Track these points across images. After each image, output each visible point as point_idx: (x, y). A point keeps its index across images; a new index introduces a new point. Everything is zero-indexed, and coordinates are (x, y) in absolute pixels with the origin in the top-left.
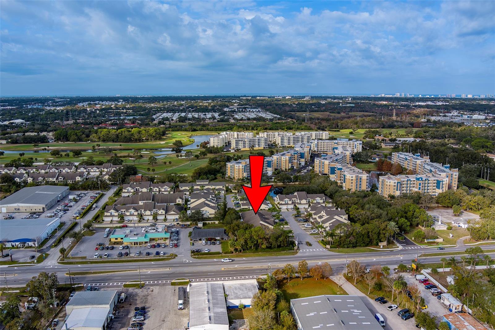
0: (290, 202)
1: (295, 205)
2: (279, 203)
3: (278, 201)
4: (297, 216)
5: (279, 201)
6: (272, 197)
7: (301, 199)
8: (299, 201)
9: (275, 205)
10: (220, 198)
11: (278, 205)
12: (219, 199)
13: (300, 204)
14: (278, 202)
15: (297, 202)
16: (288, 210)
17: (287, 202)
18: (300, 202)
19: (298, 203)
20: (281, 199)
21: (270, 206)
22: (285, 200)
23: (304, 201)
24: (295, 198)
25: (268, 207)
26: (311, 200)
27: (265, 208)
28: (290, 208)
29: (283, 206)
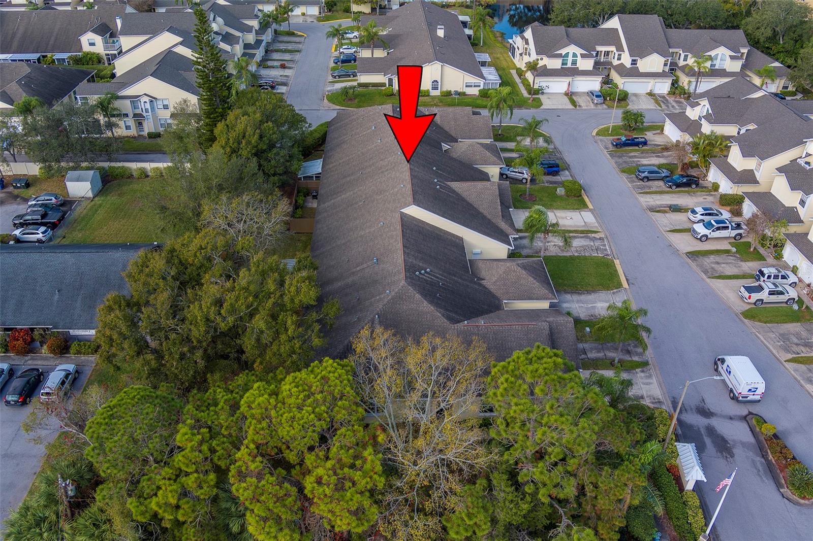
0: (587, 64)
1: (607, 81)
2: (532, 67)
3: (526, 52)
4: (625, 144)
5: (534, 56)
6: (503, 35)
7: (638, 51)
8: (626, 60)
9: (514, 72)
10: (292, 34)
11: (529, 76)
12: (286, 39)
13: (633, 72)
14: (526, 59)
15: (616, 62)
16: (574, 103)
17: (574, 63)
18: (634, 62)
19: (623, 71)
20: (544, 49)
21: (491, 75)
22: (563, 52)
23: (653, 62)
24: (610, 45)
25: (482, 83)
26: (686, 56)
27: (466, 86)
28: (584, 93)
29: (552, 80)
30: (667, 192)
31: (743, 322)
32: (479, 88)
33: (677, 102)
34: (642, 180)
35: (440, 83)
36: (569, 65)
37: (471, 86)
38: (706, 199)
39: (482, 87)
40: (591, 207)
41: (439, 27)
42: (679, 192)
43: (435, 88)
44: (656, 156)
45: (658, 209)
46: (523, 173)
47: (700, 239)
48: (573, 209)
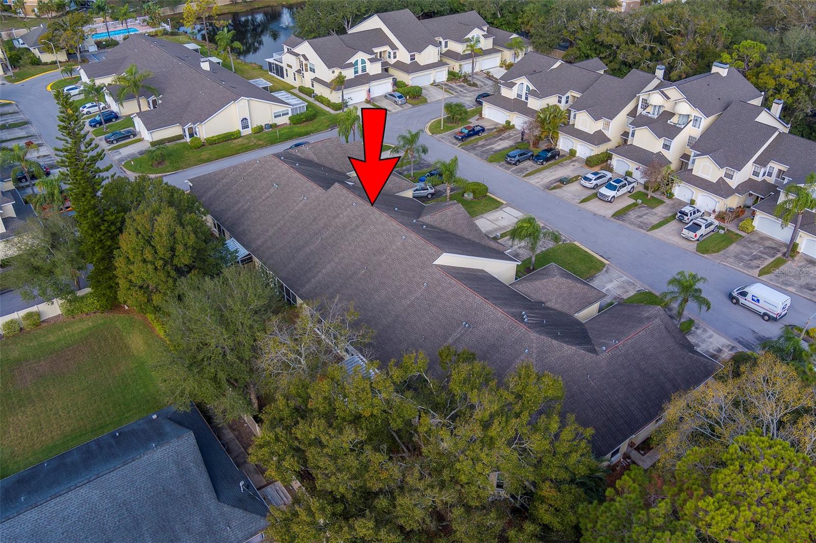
0: (375, 69)
1: (396, 81)
3: (307, 68)
4: (469, 136)
7: (415, 47)
8: (403, 56)
11: (323, 92)
13: (414, 68)
15: (392, 61)
17: (364, 69)
18: (413, 58)
19: (405, 68)
20: (331, 60)
21: (290, 99)
22: (352, 60)
23: (430, 55)
24: (383, 45)
25: (290, 109)
26: (446, 43)
27: (275, 117)
28: (381, 96)
29: (352, 91)
30: (543, 169)
31: (705, 258)
32: (288, 116)
33: (459, 86)
34: (515, 164)
35: (249, 120)
36: (360, 73)
37: (280, 116)
38: (573, 165)
39: (290, 114)
40: (504, 202)
41: (202, 60)
42: (550, 166)
43: (245, 127)
44: (501, 139)
45: (552, 186)
46: (427, 189)
47: (610, 202)
48: (494, 209)
